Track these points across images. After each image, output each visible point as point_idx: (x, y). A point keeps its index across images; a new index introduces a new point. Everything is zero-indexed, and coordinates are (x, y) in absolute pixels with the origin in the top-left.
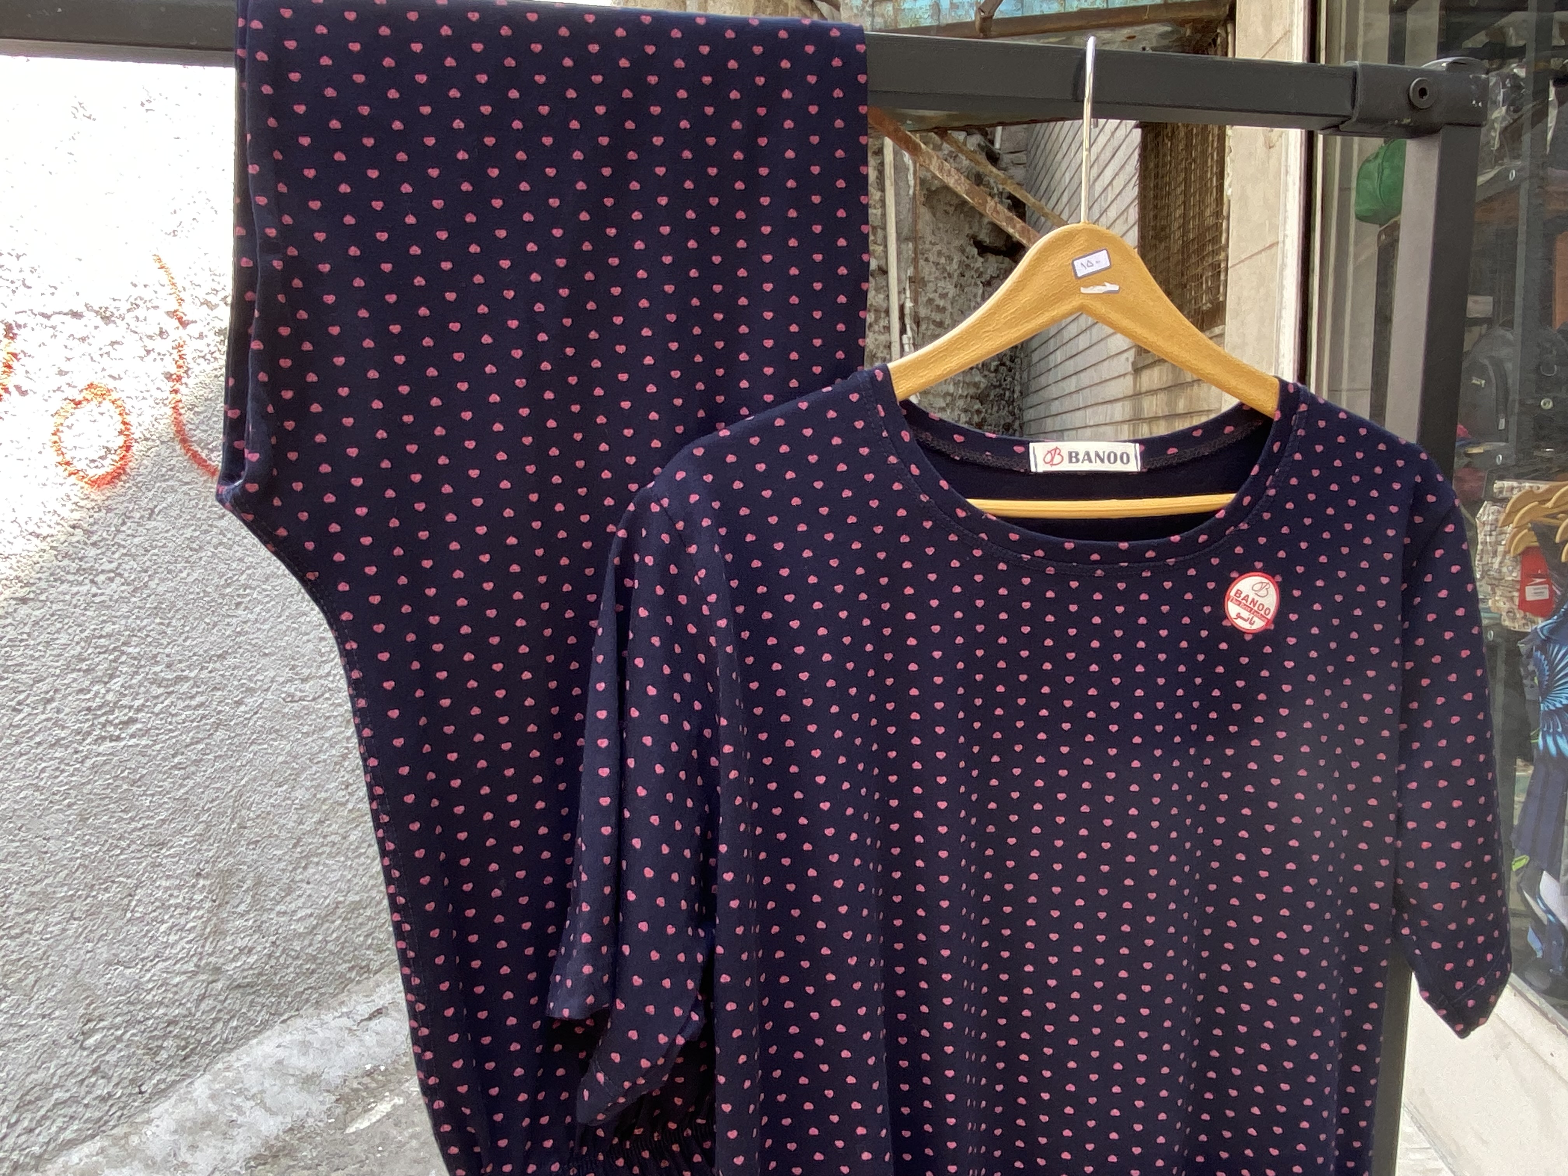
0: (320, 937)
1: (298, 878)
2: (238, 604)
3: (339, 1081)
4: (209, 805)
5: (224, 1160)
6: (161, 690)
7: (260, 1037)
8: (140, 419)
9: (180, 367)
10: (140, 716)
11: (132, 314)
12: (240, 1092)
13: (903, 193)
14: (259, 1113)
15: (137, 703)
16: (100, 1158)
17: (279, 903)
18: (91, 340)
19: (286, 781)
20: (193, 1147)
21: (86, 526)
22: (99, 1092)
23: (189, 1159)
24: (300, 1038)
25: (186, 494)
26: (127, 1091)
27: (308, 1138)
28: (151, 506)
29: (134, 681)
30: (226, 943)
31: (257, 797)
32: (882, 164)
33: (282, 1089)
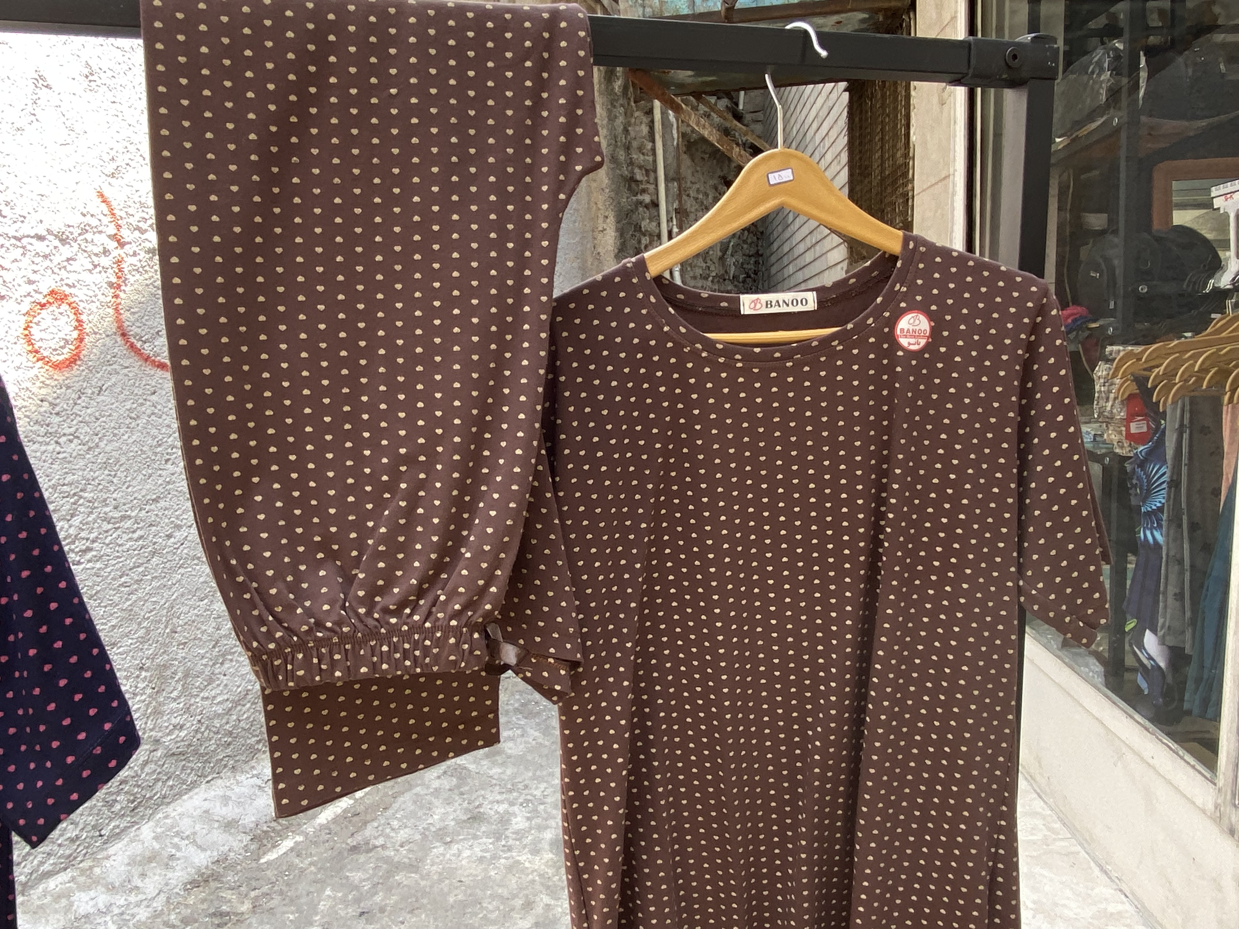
0: (235, 717)
1: (217, 671)
2: (167, 461)
3: (252, 825)
4: (148, 615)
5: (167, 884)
6: (110, 526)
7: (191, 794)
8: (91, 318)
9: (119, 278)
10: (95, 545)
11: (82, 237)
12: (177, 834)
13: (669, 143)
14: (192, 849)
15: (92, 536)
16: (72, 884)
17: (202, 690)
18: (52, 257)
19: (206, 597)
20: (143, 875)
21: (50, 399)
22: (69, 835)
23: (139, 884)
24: (221, 794)
25: (126, 375)
26: (90, 834)
27: (231, 867)
28: (100, 384)
29: (90, 519)
30: (163, 721)
31: (186, 609)
32: (653, 121)
33: (209, 832)
